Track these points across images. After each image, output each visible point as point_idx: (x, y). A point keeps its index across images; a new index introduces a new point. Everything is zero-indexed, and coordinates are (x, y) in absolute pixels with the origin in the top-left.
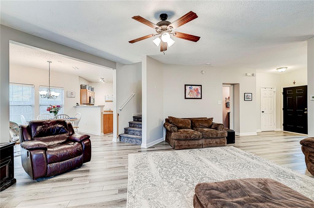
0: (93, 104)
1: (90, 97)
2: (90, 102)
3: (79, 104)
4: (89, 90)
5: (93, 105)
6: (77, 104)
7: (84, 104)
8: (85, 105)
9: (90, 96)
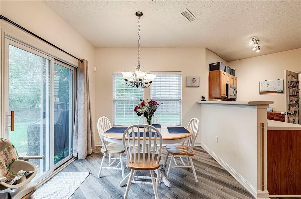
0: (234, 97)
1: (227, 86)
2: (227, 94)
3: (207, 98)
4: (225, 73)
5: (234, 100)
6: (203, 97)
7: (216, 98)
8: (219, 101)
9: (228, 83)
